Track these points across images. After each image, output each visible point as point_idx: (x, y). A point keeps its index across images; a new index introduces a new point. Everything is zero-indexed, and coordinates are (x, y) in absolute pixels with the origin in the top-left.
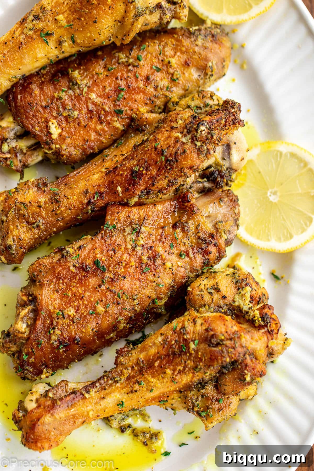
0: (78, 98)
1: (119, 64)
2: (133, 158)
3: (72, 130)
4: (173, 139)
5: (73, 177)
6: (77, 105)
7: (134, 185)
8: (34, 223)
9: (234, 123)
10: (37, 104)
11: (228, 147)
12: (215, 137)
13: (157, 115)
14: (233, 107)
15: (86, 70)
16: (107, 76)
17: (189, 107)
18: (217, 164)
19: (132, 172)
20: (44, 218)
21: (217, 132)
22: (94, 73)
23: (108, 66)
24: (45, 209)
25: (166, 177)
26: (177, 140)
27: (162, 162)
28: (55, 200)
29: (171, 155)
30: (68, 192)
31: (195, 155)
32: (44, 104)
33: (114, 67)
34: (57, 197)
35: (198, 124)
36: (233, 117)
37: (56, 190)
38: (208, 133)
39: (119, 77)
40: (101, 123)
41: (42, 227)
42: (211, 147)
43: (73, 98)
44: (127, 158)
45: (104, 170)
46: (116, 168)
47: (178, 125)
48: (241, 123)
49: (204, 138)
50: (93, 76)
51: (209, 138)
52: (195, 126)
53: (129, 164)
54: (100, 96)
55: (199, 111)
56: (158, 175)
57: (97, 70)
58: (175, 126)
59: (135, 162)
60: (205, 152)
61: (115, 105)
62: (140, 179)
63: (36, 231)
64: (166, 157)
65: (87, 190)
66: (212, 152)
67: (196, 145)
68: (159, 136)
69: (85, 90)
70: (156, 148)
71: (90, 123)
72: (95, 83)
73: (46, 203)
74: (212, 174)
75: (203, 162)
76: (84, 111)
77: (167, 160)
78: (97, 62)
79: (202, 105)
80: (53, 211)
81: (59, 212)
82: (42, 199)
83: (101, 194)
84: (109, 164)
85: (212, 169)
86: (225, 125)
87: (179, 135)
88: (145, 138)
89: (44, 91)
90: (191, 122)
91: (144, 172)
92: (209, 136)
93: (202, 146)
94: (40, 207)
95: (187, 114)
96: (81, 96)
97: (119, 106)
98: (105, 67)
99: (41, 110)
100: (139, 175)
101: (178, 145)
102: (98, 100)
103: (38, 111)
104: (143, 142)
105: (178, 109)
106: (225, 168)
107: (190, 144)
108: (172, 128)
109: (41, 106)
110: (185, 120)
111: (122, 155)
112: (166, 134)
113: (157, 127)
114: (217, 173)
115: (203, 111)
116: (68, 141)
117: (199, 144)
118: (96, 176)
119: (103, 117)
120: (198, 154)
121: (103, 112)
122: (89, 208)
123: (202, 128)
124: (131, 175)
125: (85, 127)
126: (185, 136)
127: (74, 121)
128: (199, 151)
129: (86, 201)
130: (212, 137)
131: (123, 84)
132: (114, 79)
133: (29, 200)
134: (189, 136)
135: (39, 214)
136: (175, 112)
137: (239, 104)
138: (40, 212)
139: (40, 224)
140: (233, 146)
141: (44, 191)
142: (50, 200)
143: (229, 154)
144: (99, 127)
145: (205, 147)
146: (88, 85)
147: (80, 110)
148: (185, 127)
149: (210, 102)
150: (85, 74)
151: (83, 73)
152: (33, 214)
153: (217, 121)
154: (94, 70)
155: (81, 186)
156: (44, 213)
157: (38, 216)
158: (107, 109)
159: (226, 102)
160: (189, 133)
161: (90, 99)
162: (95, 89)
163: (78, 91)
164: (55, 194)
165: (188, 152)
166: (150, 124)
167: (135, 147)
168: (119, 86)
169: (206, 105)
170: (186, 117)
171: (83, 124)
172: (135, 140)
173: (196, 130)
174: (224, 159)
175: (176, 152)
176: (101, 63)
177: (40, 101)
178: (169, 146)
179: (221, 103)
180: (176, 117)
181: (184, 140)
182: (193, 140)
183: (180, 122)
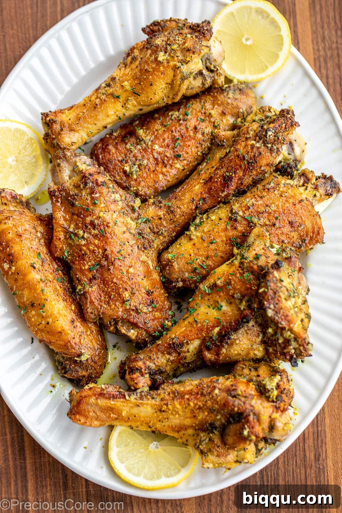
0: (145, 150)
1: (172, 120)
2: (222, 168)
3: (145, 175)
4: (249, 146)
5: (179, 192)
6: (146, 155)
7: (228, 187)
8: (159, 232)
9: (292, 125)
10: (115, 159)
11: (291, 144)
12: (280, 138)
13: (232, 132)
14: (288, 114)
15: (148, 129)
16: (164, 131)
17: (254, 121)
18: (285, 159)
19: (224, 178)
20: (165, 227)
21: (281, 134)
22: (154, 130)
23: (164, 123)
24: (165, 219)
25: (250, 176)
26: (253, 146)
27: (245, 165)
28: (170, 211)
29: (251, 159)
30: (179, 203)
31: (269, 154)
32: (120, 158)
33: (169, 123)
34: (172, 209)
35: (266, 131)
36: (290, 121)
37: (170, 204)
38: (275, 136)
39: (174, 131)
40: (166, 167)
41: (165, 234)
42: (279, 146)
43: (141, 151)
44: (217, 169)
45: (202, 181)
46: (211, 178)
47: (251, 136)
48: (297, 124)
49: (272, 141)
50: (154, 133)
51: (277, 140)
52: (264, 133)
53: (220, 172)
54: (161, 147)
55: (263, 122)
56: (244, 176)
57: (156, 127)
58: (248, 136)
59: (224, 170)
60: (276, 150)
61: (174, 152)
62: (231, 181)
63: (161, 237)
64: (247, 161)
65: (193, 199)
66: (280, 150)
67: (268, 147)
68: (238, 147)
69: (150, 143)
70: (238, 156)
71: (157, 168)
72: (156, 138)
73: (164, 215)
74: (283, 167)
75: (275, 158)
76: (151, 160)
77: (248, 163)
78: (155, 122)
79: (264, 118)
80: (171, 220)
81: (175, 219)
82: (161, 213)
83: (204, 199)
84: (204, 176)
85: (282, 164)
86: (286, 128)
87: (254, 142)
88: (228, 151)
89: (118, 150)
90: (260, 131)
91: (233, 175)
92: (276, 138)
93: (272, 146)
94: (160, 219)
95: (255, 126)
96: (147, 148)
97: (177, 151)
98: (162, 124)
99: (119, 164)
100: (230, 178)
101: (255, 149)
102: (161, 150)
103: (116, 164)
104: (227, 154)
105: (247, 124)
106: (291, 161)
107: (263, 147)
108: (247, 138)
109: (119, 161)
110: (255, 131)
111: (213, 167)
112: (243, 144)
113: (234, 141)
114: (287, 165)
115: (266, 122)
116: (143, 184)
117: (270, 145)
118: (197, 187)
119: (166, 162)
120: (271, 153)
121: (166, 158)
122: (198, 211)
123: (270, 133)
124: (224, 180)
125: (154, 171)
126: (258, 142)
127: (145, 168)
128: (271, 150)
129: (194, 207)
130: (278, 138)
131: (177, 135)
132: (170, 132)
133: (151, 216)
134: (261, 141)
135: (161, 224)
136: (245, 127)
137: (293, 110)
138: (161, 223)
139: (164, 232)
140: (294, 143)
141: (161, 207)
142: (167, 212)
143: (293, 149)
144: (164, 170)
145: (275, 147)
146: (151, 139)
147: (148, 159)
148: (257, 135)
149: (269, 114)
150: (148, 132)
151: (146, 132)
152: (157, 225)
153: (279, 126)
154: (153, 128)
155: (187, 197)
156: (164, 223)
157: (161, 226)
158: (168, 155)
159: (282, 111)
160: (260, 139)
161: (154, 150)
162: (157, 142)
163: (144, 145)
164: (169, 207)
165: (263, 153)
166: (228, 140)
167: (221, 159)
168: (175, 137)
169: (267, 117)
170: (255, 128)
171: (152, 169)
172: (219, 154)
173: (266, 136)
174: (289, 154)
175: (254, 156)
176: (159, 122)
177: (117, 157)
178: (248, 152)
179: (278, 113)
180: (247, 130)
181: (258, 145)
182: (265, 143)
183: (251, 133)
